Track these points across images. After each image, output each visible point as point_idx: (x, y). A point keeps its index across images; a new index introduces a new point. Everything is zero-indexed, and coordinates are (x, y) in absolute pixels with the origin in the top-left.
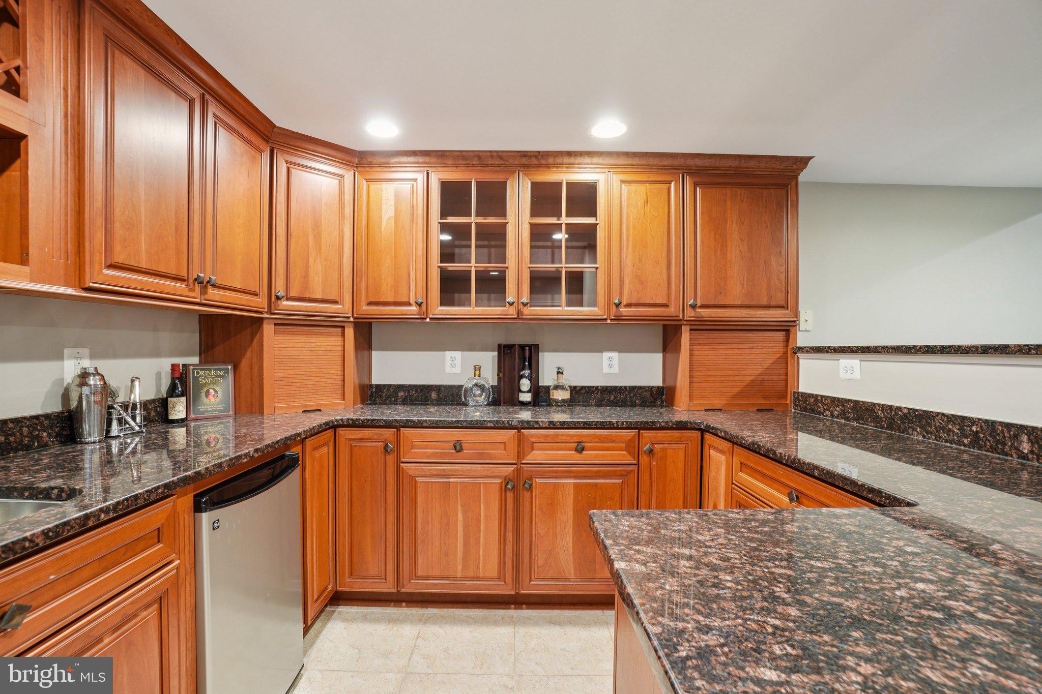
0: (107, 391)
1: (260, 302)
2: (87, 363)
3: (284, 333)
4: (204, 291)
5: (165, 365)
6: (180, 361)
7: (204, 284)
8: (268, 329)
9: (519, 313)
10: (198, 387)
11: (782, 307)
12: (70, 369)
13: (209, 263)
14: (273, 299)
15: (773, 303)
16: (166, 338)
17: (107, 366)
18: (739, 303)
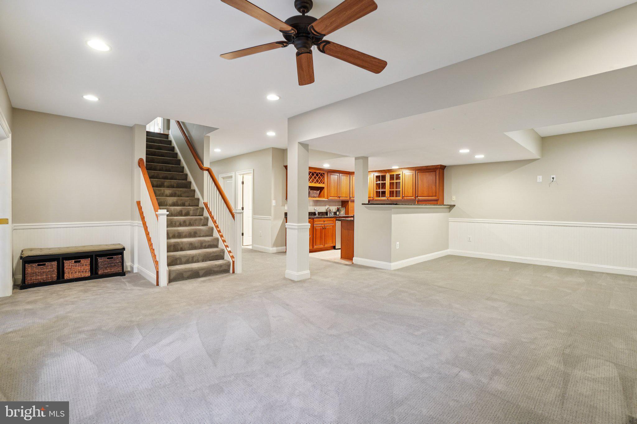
0: (330, 210)
1: (348, 198)
2: (328, 207)
3: (352, 203)
4: (340, 198)
5: (336, 207)
6: (338, 207)
7: (339, 197)
8: (350, 202)
9: (388, 199)
10: (340, 210)
11: (435, 196)
12: (327, 207)
13: (340, 194)
14: (350, 198)
15: (433, 196)
16: (337, 204)
17: (330, 207)
18: (426, 196)
